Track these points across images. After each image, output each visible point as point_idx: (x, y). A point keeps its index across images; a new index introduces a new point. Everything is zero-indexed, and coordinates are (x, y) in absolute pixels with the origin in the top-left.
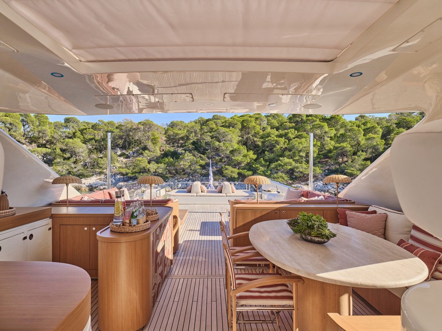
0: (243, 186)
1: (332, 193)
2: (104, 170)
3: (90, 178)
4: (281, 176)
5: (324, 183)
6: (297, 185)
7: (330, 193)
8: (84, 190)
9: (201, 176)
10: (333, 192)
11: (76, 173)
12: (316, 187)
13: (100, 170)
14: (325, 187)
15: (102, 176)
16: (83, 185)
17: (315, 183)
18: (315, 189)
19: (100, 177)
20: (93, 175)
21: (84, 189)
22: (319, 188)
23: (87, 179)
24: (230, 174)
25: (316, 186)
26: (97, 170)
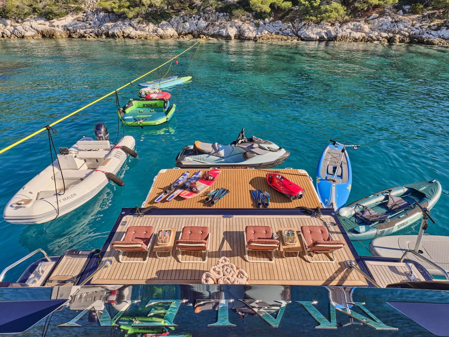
0: (276, 25)
1: (405, 35)
2: (81, 6)
3: (64, 18)
4: (335, 9)
5: (394, 20)
6: (355, 23)
7: (402, 34)
8: (60, 36)
9: (216, 12)
10: (407, 34)
11: (44, 11)
12: (381, 26)
13: (76, 6)
14: (394, 26)
15: (81, 15)
16: (57, 29)
17: (381, 19)
18: (380, 29)
19: (78, 16)
20: (67, 13)
21: (59, 34)
22: (385, 27)
23: (61, 19)
24: (260, 5)
25: (381, 24)
26: (73, 5)
